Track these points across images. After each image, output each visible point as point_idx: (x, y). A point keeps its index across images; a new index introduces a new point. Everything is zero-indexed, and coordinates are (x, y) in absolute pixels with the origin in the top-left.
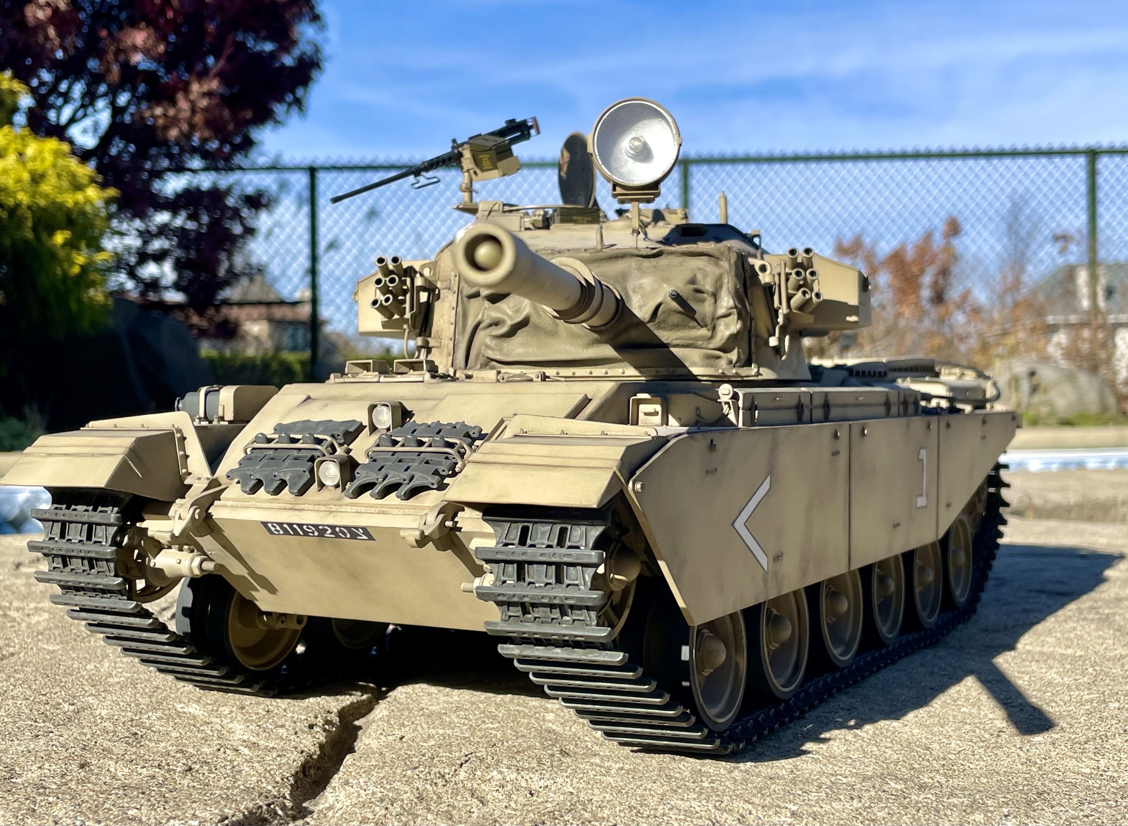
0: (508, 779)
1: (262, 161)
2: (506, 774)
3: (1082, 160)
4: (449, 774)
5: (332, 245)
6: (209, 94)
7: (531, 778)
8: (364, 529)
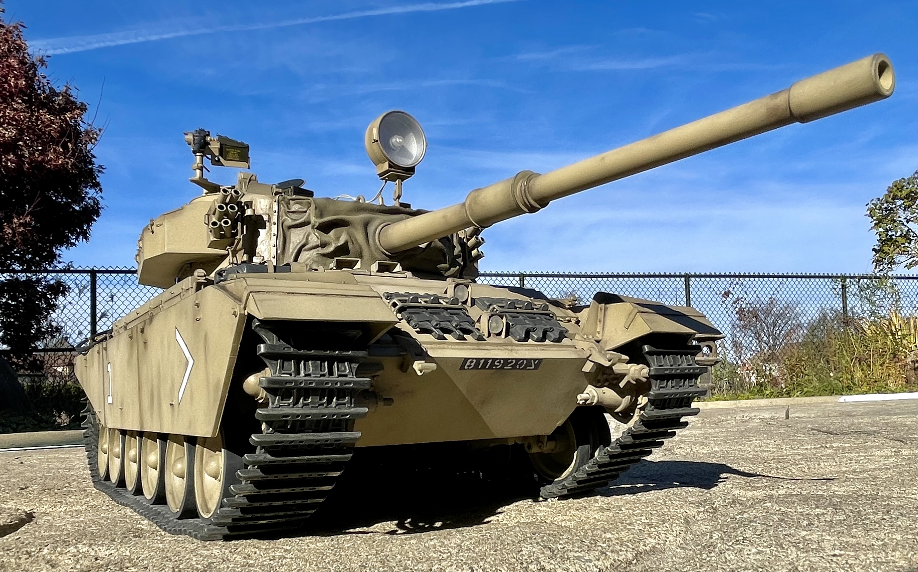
0: (81, 551)
1: (60, 266)
2: (80, 548)
4: (34, 552)
5: (103, 315)
6: (24, 225)
7: (99, 550)
8: (540, 360)
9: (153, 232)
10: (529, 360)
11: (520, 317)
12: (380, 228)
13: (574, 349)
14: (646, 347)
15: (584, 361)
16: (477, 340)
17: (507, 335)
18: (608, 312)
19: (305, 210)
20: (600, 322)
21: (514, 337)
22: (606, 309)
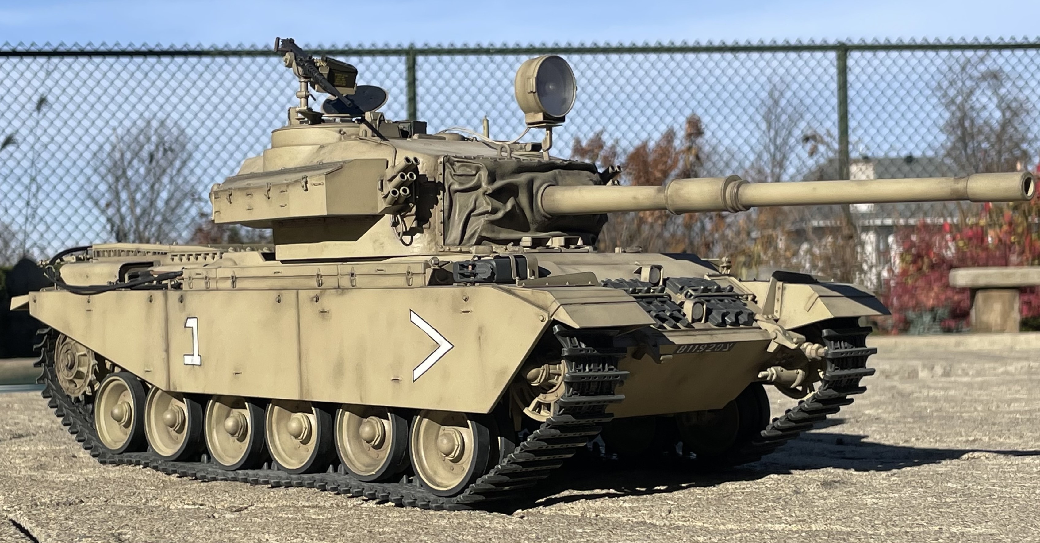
3: (832, 55)
8: (734, 343)
9: (306, 190)
10: (726, 344)
11: (713, 301)
12: (542, 188)
13: (758, 330)
14: (824, 331)
15: (768, 342)
16: (686, 327)
17: (706, 321)
18: (786, 292)
19: (474, 173)
20: (778, 300)
21: (713, 323)
22: (784, 289)
